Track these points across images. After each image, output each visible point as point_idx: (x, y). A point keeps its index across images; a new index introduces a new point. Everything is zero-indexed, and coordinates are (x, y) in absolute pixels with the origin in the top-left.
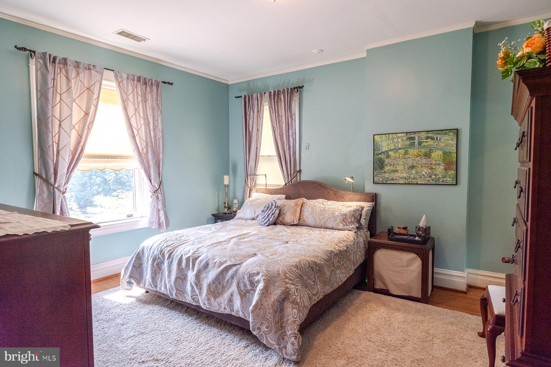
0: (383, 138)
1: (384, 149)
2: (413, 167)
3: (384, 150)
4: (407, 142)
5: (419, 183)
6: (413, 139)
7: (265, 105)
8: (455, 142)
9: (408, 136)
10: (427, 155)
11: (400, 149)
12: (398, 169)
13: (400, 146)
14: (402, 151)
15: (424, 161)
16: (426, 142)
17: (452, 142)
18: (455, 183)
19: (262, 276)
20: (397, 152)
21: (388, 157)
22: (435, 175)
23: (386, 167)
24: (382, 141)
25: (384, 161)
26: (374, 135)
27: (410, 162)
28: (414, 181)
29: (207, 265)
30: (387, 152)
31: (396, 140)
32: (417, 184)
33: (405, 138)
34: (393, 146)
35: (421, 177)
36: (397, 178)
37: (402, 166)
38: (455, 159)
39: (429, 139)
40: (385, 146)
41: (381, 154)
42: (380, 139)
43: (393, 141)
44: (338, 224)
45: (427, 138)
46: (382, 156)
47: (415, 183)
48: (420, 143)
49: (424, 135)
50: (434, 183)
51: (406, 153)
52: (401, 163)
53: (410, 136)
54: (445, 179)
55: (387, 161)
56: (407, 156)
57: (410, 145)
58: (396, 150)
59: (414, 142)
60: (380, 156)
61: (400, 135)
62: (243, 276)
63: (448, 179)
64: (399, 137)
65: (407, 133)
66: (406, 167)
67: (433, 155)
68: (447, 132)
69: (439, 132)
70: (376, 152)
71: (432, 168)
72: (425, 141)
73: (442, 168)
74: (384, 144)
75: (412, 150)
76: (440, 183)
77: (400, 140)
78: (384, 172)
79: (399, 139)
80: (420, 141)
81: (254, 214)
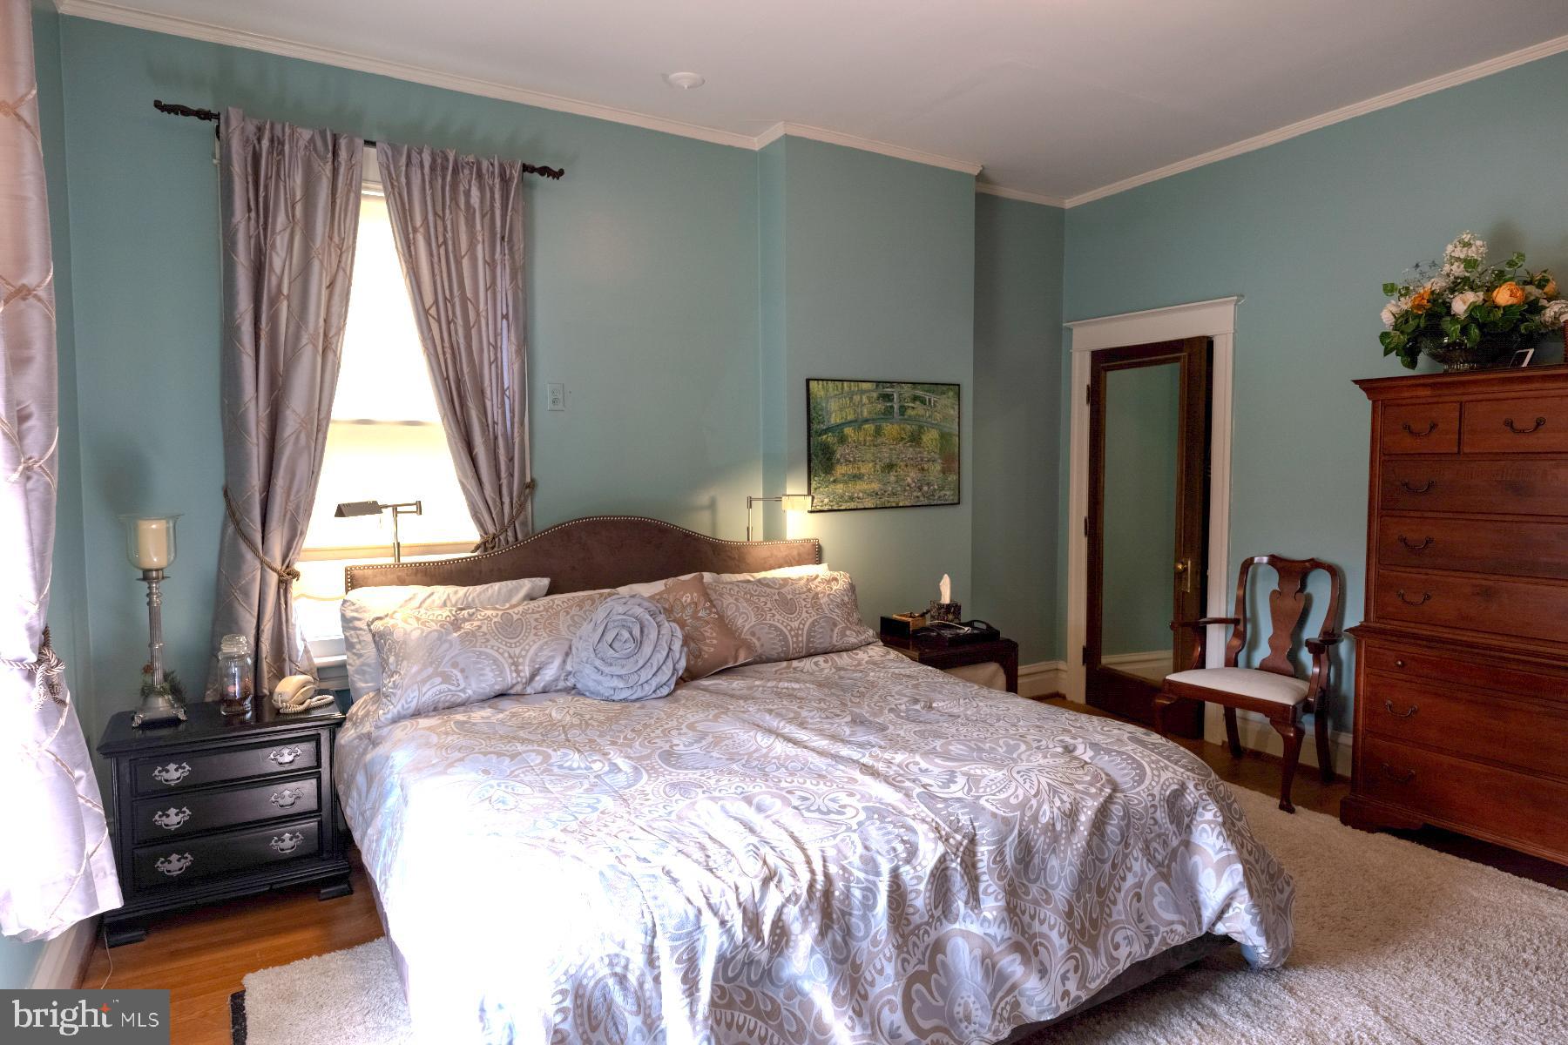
0: (831, 390)
1: (835, 419)
2: (890, 467)
3: (833, 421)
4: (879, 406)
5: (901, 504)
6: (888, 397)
7: (367, 196)
8: (957, 413)
9: (881, 390)
10: (915, 439)
11: (866, 421)
12: (863, 471)
13: (865, 414)
14: (869, 427)
15: (910, 452)
16: (913, 408)
17: (952, 412)
18: (956, 501)
19: (1196, 786)
20: (860, 428)
21: (843, 440)
22: (928, 484)
23: (839, 467)
24: (827, 399)
25: (833, 453)
26: (808, 381)
27: (885, 453)
28: (892, 500)
29: (1026, 851)
30: (840, 426)
31: (857, 398)
32: (898, 507)
33: (875, 395)
34: (852, 412)
35: (905, 490)
36: (861, 495)
37: (871, 465)
38: (957, 450)
39: (918, 403)
40: (835, 411)
41: (826, 431)
42: (822, 393)
43: (851, 399)
44: (843, 634)
45: (915, 398)
46: (829, 438)
47: (894, 505)
48: (903, 409)
49: (907, 391)
50: (926, 502)
51: (878, 431)
52: (869, 456)
53: (884, 388)
54: (942, 493)
55: (840, 451)
56: (879, 440)
57: (884, 414)
58: (858, 423)
59: (892, 407)
60: (825, 437)
61: (865, 386)
62: (1154, 818)
63: (948, 493)
64: (862, 392)
65: (878, 382)
66: (878, 466)
67: (925, 438)
68: (944, 388)
69: (933, 387)
70: (815, 427)
71: (923, 469)
72: (911, 405)
73: (938, 467)
74: (833, 405)
75: (890, 426)
76: (935, 502)
77: (865, 400)
78: (834, 481)
79: (864, 397)
80: (902, 404)
81: (518, 672)
